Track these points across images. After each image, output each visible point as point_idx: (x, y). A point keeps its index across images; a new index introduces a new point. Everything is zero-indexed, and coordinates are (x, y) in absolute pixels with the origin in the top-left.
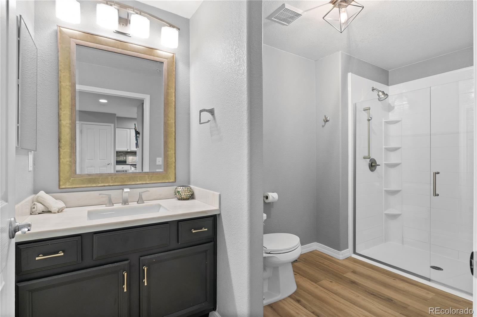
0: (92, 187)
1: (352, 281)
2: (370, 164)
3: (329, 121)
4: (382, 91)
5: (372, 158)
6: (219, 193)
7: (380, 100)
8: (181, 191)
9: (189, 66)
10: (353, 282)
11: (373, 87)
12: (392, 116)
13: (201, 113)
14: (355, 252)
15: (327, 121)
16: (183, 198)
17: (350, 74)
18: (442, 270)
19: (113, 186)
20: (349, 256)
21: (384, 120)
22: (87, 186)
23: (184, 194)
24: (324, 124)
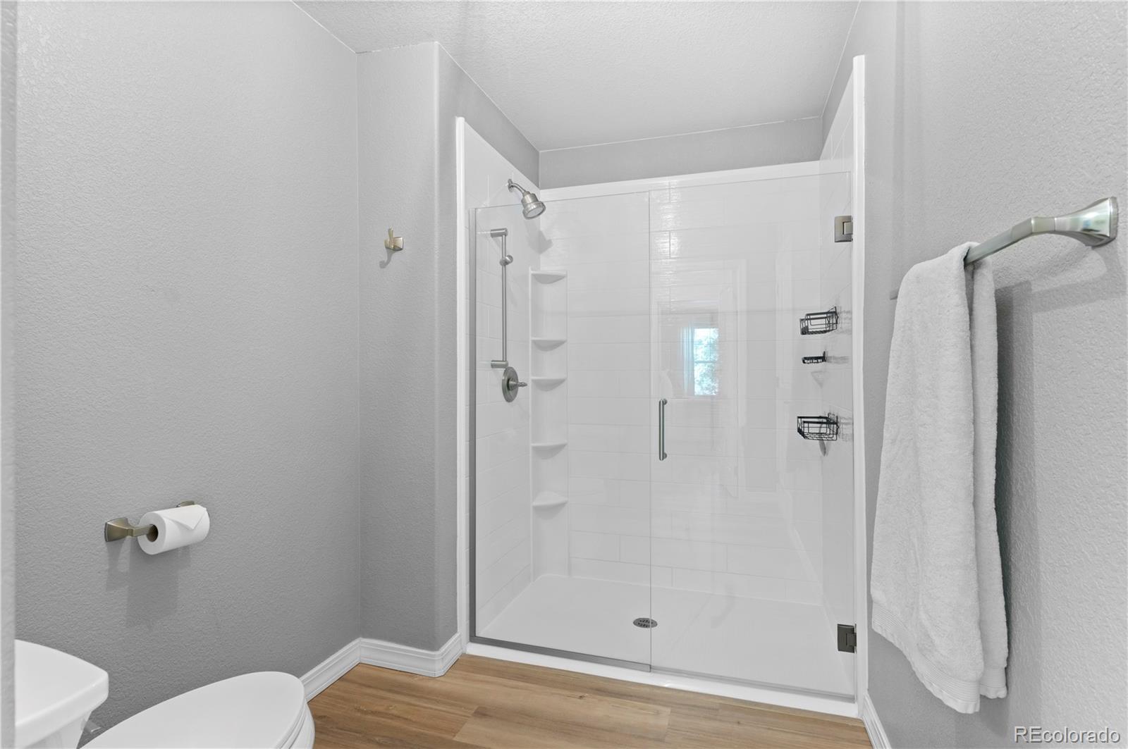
2: (506, 383)
3: (401, 249)
4: (531, 193)
5: (511, 366)
7: (529, 216)
11: (510, 181)
12: (548, 265)
14: (473, 637)
15: (397, 249)
17: (460, 122)
20: (460, 653)
21: (531, 272)
24: (385, 259)
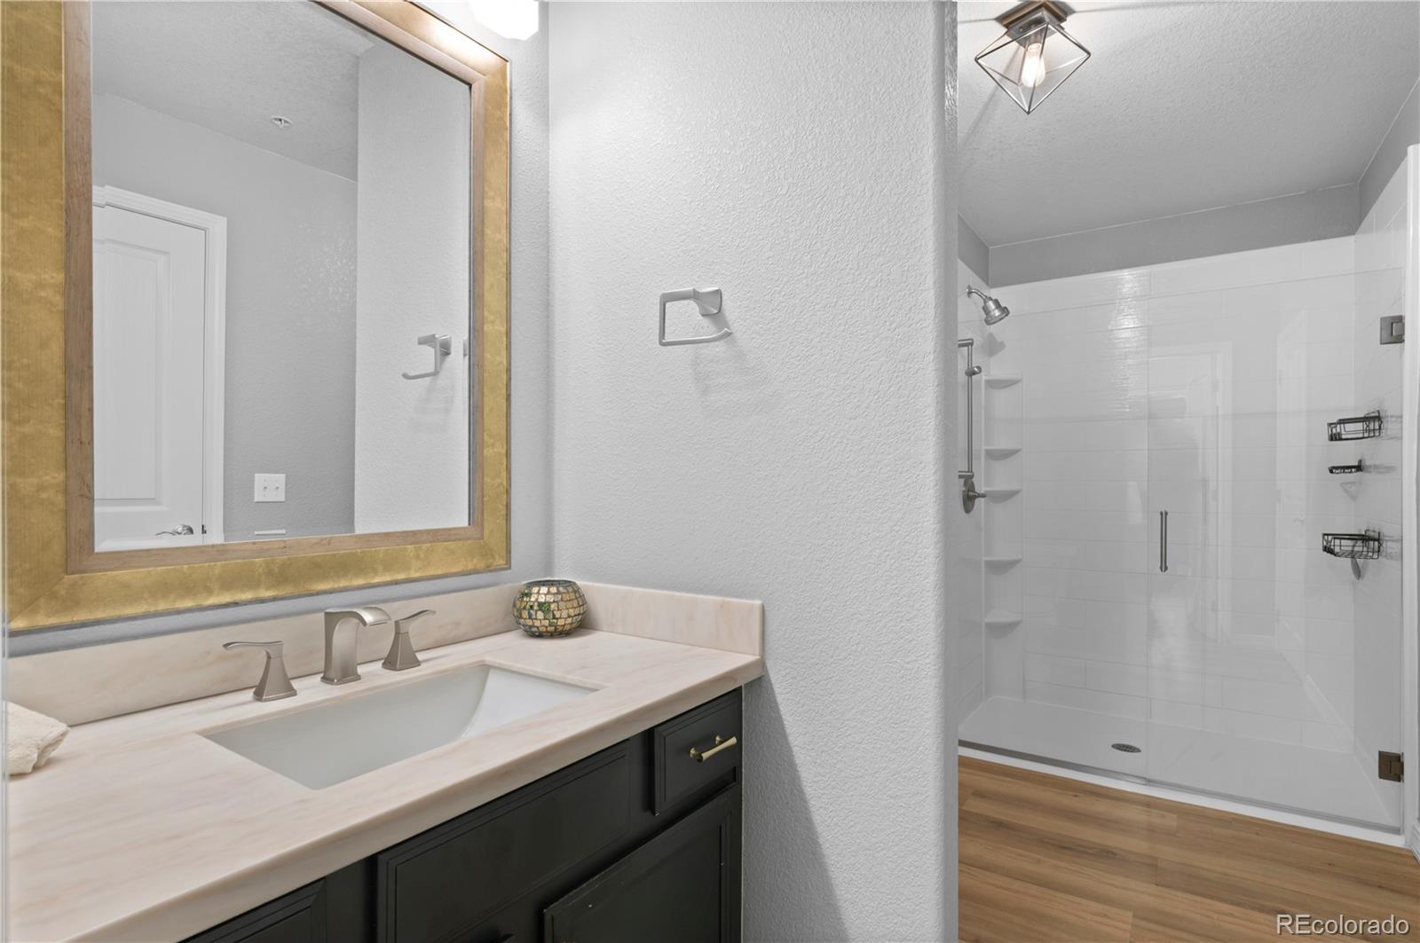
0: (179, 612)
1: (993, 822)
2: (964, 491)
4: (994, 298)
6: (758, 602)
8: (554, 601)
9: (547, 124)
10: (999, 825)
11: (969, 287)
12: (1000, 369)
13: (668, 305)
16: (560, 628)
18: (1139, 751)
19: (274, 599)
21: (984, 378)
22: (152, 609)
23: (565, 614)
